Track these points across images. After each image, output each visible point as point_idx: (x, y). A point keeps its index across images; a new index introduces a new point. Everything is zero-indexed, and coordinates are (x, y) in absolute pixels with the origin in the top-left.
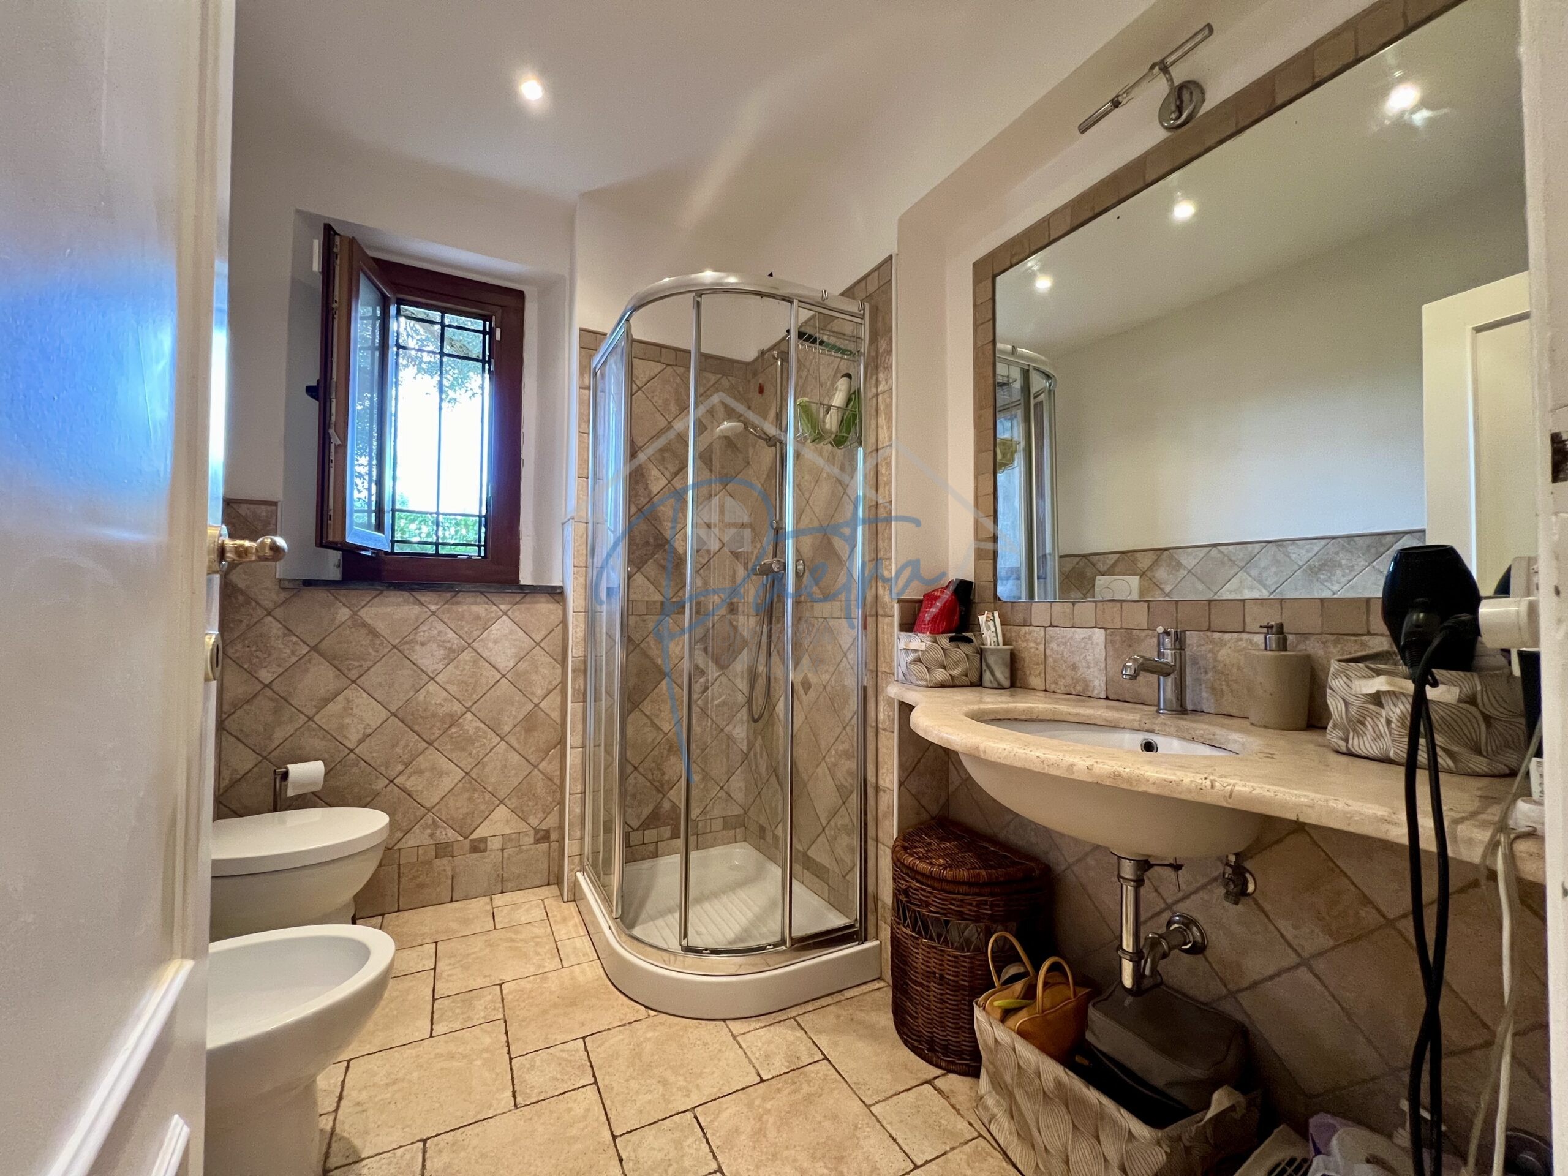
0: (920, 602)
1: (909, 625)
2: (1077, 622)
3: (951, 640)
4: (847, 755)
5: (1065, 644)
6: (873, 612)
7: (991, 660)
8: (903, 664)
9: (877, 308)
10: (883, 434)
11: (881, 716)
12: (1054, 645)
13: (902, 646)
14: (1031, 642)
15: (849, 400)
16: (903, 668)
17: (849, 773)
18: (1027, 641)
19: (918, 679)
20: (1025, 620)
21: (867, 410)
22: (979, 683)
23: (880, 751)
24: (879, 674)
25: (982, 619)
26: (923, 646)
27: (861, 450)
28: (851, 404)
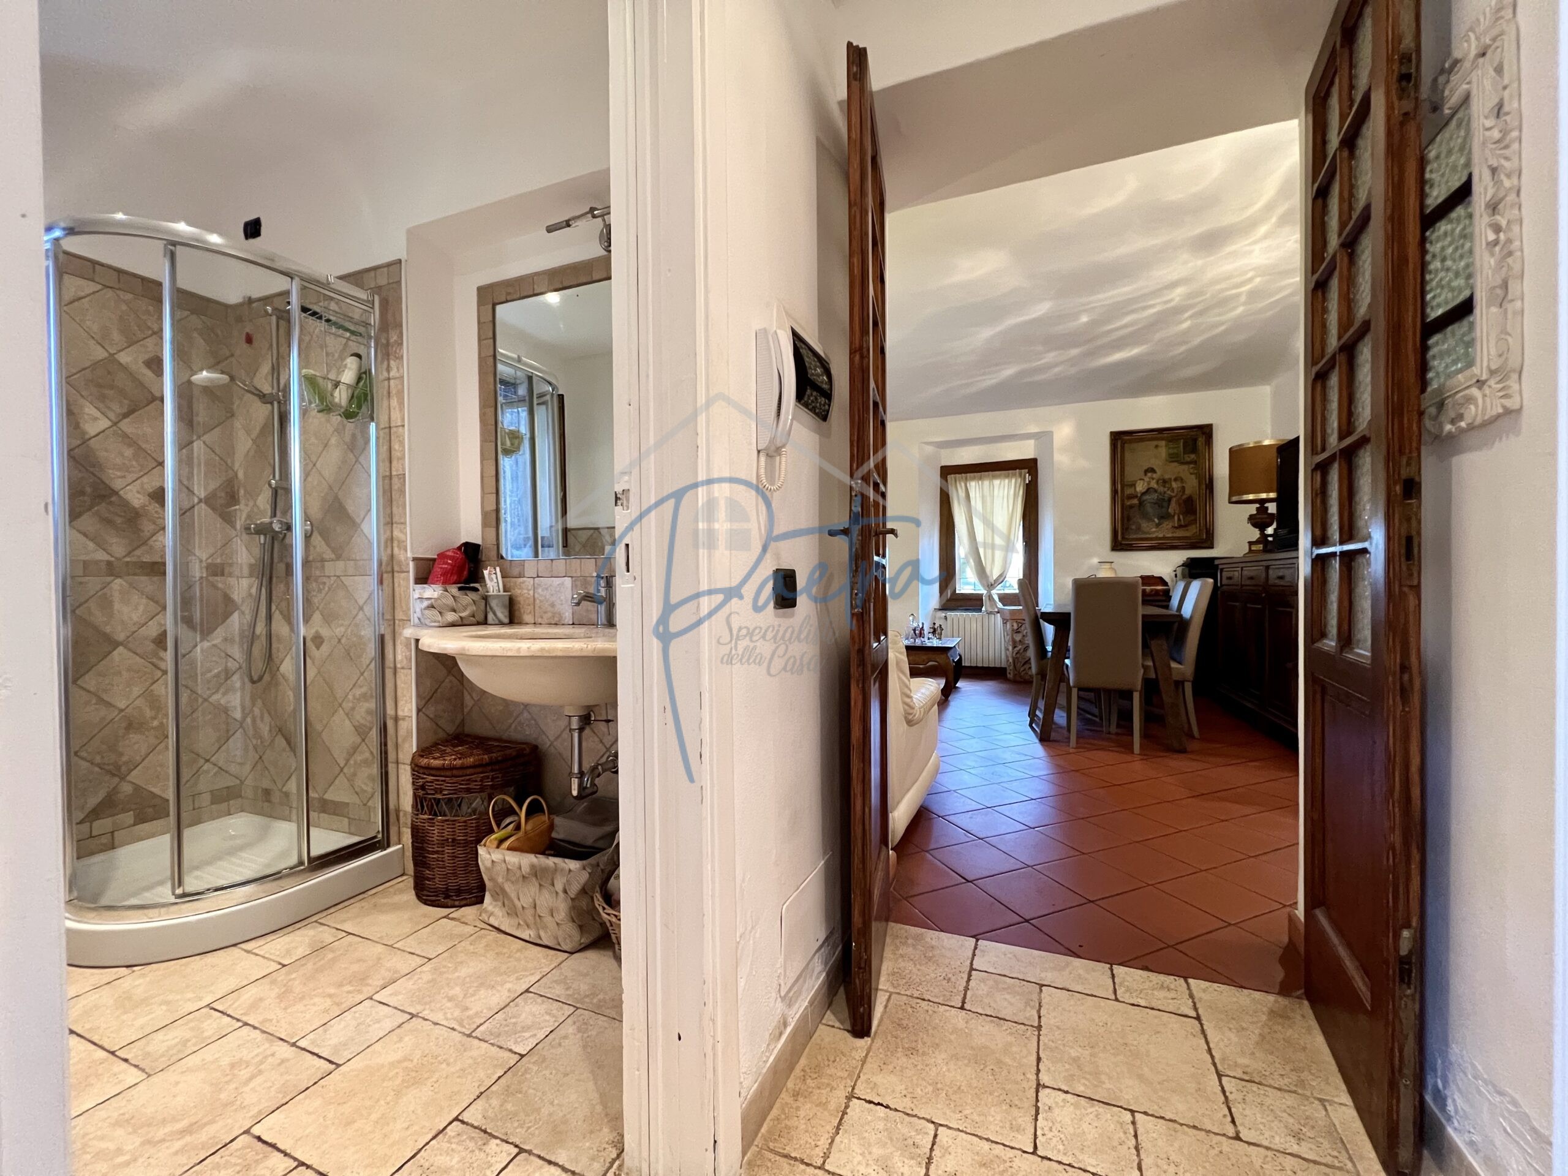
0: (434, 560)
1: (423, 579)
2: (555, 573)
3: (460, 589)
4: (364, 697)
5: (547, 589)
6: (389, 569)
7: (494, 603)
8: (418, 610)
9: (387, 302)
10: (395, 415)
11: (399, 657)
12: (540, 590)
13: (417, 596)
14: (524, 589)
15: (359, 379)
16: (418, 614)
17: (369, 712)
18: (521, 588)
19: (432, 622)
20: (520, 573)
21: (379, 391)
22: (484, 622)
23: (398, 687)
24: (397, 622)
25: (486, 572)
26: (435, 595)
27: (373, 426)
28: (361, 383)
